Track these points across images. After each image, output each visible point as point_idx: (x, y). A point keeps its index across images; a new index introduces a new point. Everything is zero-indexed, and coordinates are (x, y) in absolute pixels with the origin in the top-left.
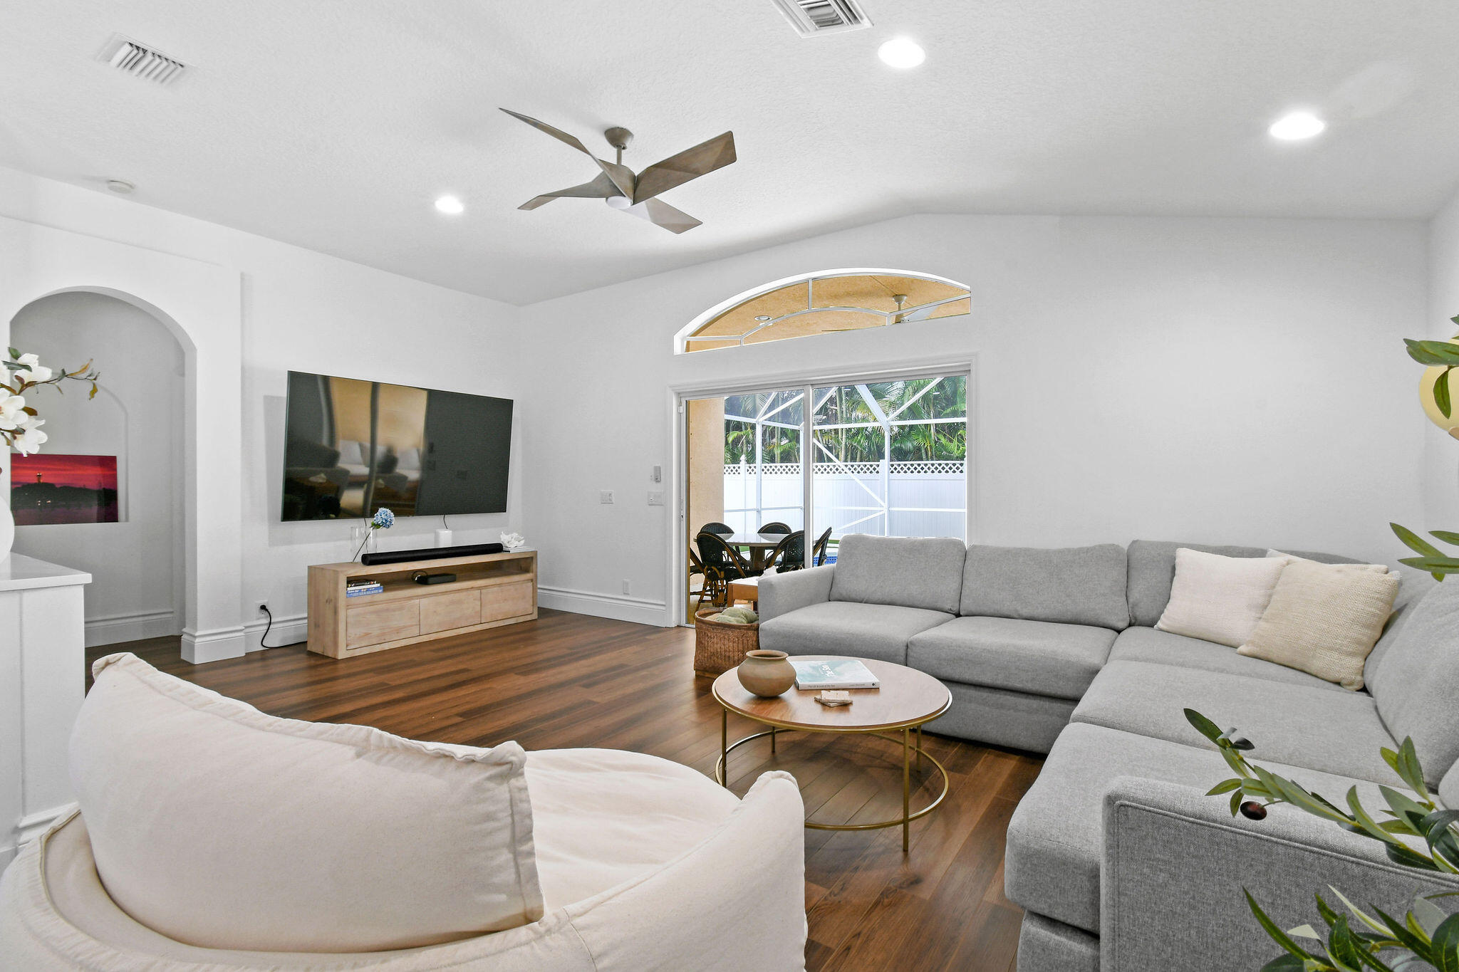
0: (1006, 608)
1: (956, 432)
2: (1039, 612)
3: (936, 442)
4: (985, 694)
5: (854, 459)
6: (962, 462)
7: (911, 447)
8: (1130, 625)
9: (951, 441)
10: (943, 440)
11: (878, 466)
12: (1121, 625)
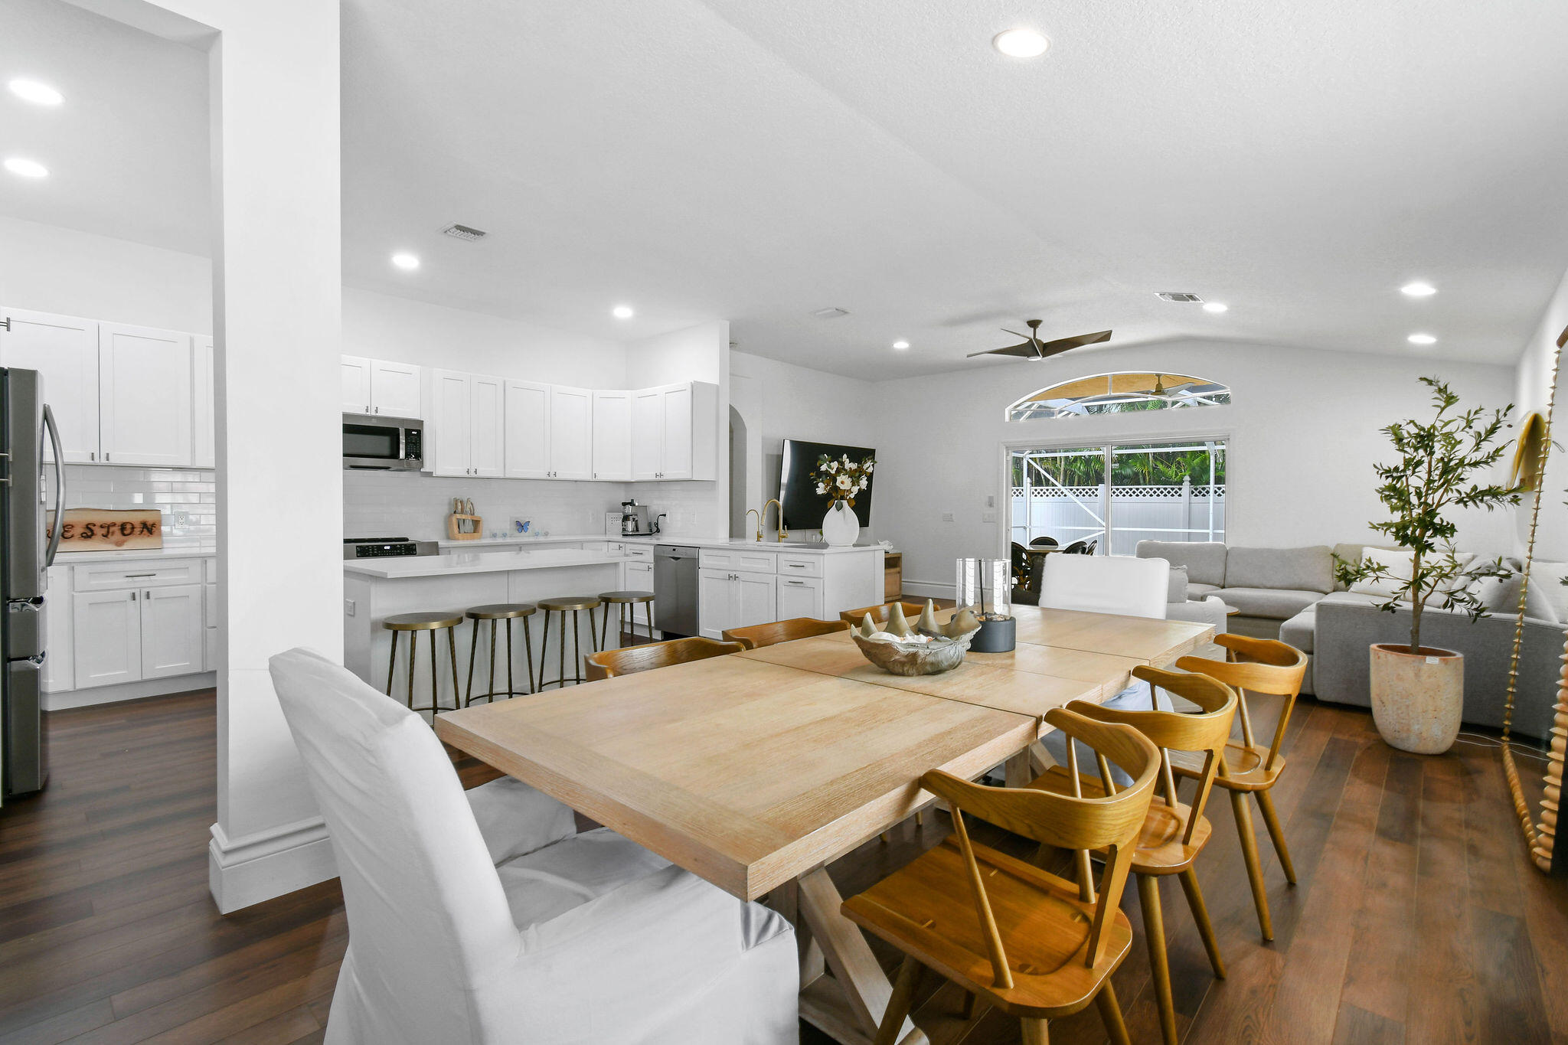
0: (1255, 582)
1: (1174, 459)
2: (1277, 584)
3: (1154, 469)
4: (1249, 621)
5: (1071, 484)
6: (1180, 486)
7: (1131, 473)
8: (1334, 591)
9: (1168, 467)
10: (1161, 466)
11: (1097, 490)
12: (1328, 590)
